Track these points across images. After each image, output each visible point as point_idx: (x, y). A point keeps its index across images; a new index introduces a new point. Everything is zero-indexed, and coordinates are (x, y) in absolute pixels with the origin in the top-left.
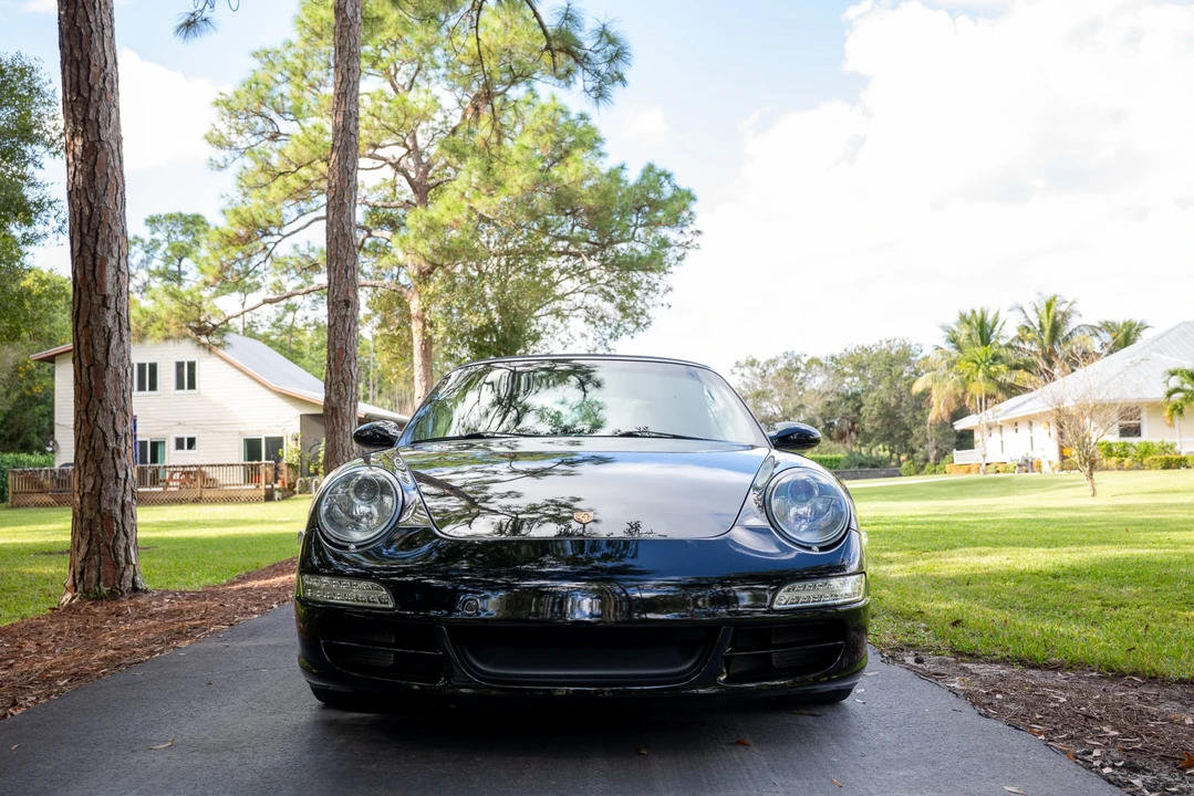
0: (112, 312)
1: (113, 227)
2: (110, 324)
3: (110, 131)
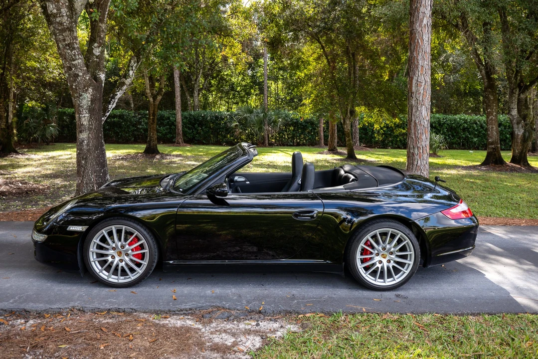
0: (414, 99)
1: (416, 63)
2: (413, 103)
3: (418, 24)
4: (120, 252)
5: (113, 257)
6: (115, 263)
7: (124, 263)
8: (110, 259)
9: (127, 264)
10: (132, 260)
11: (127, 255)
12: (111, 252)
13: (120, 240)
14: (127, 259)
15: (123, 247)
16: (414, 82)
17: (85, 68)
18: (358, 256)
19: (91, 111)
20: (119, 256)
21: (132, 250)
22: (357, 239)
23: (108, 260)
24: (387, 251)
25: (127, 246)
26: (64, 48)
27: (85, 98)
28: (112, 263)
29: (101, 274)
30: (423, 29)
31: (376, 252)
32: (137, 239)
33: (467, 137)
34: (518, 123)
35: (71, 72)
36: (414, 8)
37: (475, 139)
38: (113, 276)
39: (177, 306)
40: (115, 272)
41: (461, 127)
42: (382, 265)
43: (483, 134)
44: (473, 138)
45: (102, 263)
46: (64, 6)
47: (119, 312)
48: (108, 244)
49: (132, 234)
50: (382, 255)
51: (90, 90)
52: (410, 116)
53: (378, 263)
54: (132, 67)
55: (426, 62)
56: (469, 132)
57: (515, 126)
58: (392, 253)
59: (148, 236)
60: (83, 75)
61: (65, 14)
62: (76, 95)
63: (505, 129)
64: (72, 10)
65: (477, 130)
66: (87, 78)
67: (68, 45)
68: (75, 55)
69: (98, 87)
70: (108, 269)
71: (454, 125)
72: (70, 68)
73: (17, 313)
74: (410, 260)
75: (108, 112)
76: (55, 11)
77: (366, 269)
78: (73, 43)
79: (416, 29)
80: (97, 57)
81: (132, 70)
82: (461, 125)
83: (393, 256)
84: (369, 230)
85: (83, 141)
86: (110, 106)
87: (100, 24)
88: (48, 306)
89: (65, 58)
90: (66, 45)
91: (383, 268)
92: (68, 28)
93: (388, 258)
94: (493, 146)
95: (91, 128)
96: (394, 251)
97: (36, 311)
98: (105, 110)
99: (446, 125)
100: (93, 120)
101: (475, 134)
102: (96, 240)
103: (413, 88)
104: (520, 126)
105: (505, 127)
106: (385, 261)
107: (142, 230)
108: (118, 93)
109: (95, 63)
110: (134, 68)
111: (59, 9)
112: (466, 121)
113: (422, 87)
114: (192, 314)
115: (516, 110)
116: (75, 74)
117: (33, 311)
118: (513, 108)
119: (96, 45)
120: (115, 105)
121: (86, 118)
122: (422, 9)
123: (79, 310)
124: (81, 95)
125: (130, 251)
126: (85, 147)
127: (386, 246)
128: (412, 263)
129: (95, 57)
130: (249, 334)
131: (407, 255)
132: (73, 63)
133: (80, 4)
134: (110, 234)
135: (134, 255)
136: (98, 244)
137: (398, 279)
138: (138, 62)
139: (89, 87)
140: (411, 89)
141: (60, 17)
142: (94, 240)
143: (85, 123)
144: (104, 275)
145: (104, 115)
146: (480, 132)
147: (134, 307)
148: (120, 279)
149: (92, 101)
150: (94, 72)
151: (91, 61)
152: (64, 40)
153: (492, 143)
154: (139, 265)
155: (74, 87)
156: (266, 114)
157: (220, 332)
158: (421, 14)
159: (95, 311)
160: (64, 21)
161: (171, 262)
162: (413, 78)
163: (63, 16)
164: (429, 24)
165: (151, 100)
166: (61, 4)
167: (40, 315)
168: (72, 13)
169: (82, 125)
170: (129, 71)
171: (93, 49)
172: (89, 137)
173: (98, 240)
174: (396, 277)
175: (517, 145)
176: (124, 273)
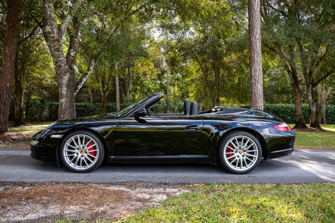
0: (253, 79)
1: (254, 59)
2: (253, 81)
3: (253, 38)
4: (82, 151)
5: (77, 154)
6: (78, 158)
7: (84, 157)
8: (75, 155)
9: (86, 159)
10: (89, 156)
11: (86, 153)
12: (76, 151)
13: (82, 144)
14: (86, 155)
15: (83, 147)
16: (253, 70)
17: (65, 62)
18: (225, 153)
19: (68, 86)
20: (81, 153)
21: (89, 150)
22: (223, 142)
23: (74, 156)
24: (242, 150)
25: (86, 147)
26: (54, 51)
27: (65, 79)
28: (77, 158)
29: (70, 164)
30: (257, 40)
31: (236, 150)
32: (92, 143)
33: (284, 116)
34: (313, 104)
35: (57, 64)
36: (251, 29)
37: (289, 118)
38: (77, 166)
39: (116, 181)
40: (79, 164)
41: (280, 111)
42: (239, 158)
43: (293, 114)
44: (287, 117)
45: (71, 158)
46: (55, 28)
47: (80, 183)
48: (75, 146)
49: (89, 140)
50: (239, 152)
51: (68, 74)
52: (251, 89)
53: (236, 157)
54: (92, 65)
55: (259, 59)
56: (285, 113)
57: (311, 106)
58: (245, 151)
59: (98, 141)
60: (64, 66)
61: (55, 32)
62: (60, 77)
63: (305, 111)
64: (59, 30)
65: (289, 112)
66: (67, 68)
67: (57, 49)
68: (60, 55)
69: (72, 73)
70: (74, 161)
71: (276, 109)
72: (57, 62)
73: (18, 184)
74: (256, 155)
75: (78, 90)
76: (50, 30)
77: (230, 161)
78: (59, 48)
79: (253, 41)
80: (72, 57)
81: (92, 66)
82: (280, 110)
83: (245, 153)
84: (231, 137)
85: (63, 103)
86: (79, 86)
87: (75, 39)
88: (37, 180)
89: (54, 57)
90: (56, 49)
91: (240, 160)
92: (57, 40)
93: (242, 154)
94: (299, 117)
95: (68, 96)
96: (246, 150)
97: (30, 183)
98: (76, 89)
99: (271, 110)
100: (68, 91)
101: (289, 115)
102: (68, 143)
103: (253, 73)
104: (314, 106)
105: (305, 110)
106: (241, 156)
107: (95, 137)
108: (84, 79)
109: (71, 60)
110: (93, 65)
111: (52, 29)
112: (283, 107)
113: (258, 73)
114: (124, 185)
115: (311, 96)
116: (60, 65)
117: (28, 183)
118: (309, 96)
119: (72, 50)
120: (81, 86)
121: (65, 90)
122: (255, 30)
123: (56, 183)
124: (62, 77)
125: (88, 150)
126: (64, 107)
127: (241, 146)
128: (257, 157)
129: (71, 57)
130: (159, 194)
131: (254, 152)
132: (59, 59)
133: (64, 27)
134: (76, 140)
135: (90, 153)
136: (69, 146)
137: (249, 167)
138: (95, 62)
139: (67, 73)
140: (251, 74)
141: (53, 34)
142: (66, 143)
143: (64, 93)
144: (72, 165)
145: (75, 92)
146: (291, 113)
147: (89, 181)
148: (81, 168)
149: (69, 80)
150: (70, 65)
151: (69, 59)
152: (54, 47)
153: (299, 116)
154: (93, 159)
155: (59, 73)
156: (168, 104)
157: (142, 193)
158: (255, 32)
159: (64, 183)
160: (55, 36)
161: (112, 157)
162: (252, 68)
163: (54, 33)
164: (259, 38)
165: (103, 94)
166: (54, 27)
167: (31, 184)
168: (60, 32)
169: (63, 94)
170: (90, 67)
171: (70, 52)
172: (66, 101)
173: (69, 144)
174: (248, 166)
175: (313, 117)
176: (84, 164)
